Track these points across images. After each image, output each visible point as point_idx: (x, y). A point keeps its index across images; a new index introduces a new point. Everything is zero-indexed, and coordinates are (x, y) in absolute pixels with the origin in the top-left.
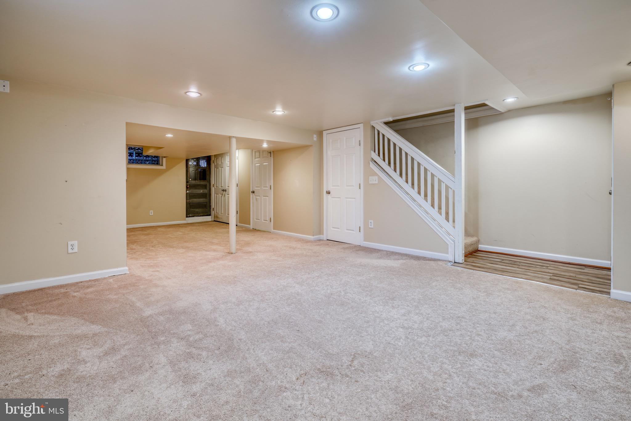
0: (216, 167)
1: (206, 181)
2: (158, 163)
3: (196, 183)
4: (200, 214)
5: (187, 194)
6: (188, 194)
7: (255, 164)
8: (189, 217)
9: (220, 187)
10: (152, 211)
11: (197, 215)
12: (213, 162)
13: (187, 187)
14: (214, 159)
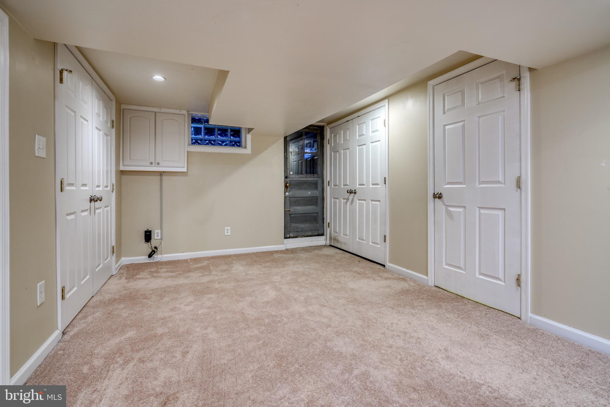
0: (335, 150)
1: (316, 175)
2: (238, 144)
3: (300, 179)
4: (307, 233)
5: (285, 197)
6: (288, 199)
7: (445, 125)
8: (289, 238)
9: (342, 186)
10: (229, 228)
11: (302, 234)
12: (329, 141)
13: (286, 187)
14: (331, 136)
